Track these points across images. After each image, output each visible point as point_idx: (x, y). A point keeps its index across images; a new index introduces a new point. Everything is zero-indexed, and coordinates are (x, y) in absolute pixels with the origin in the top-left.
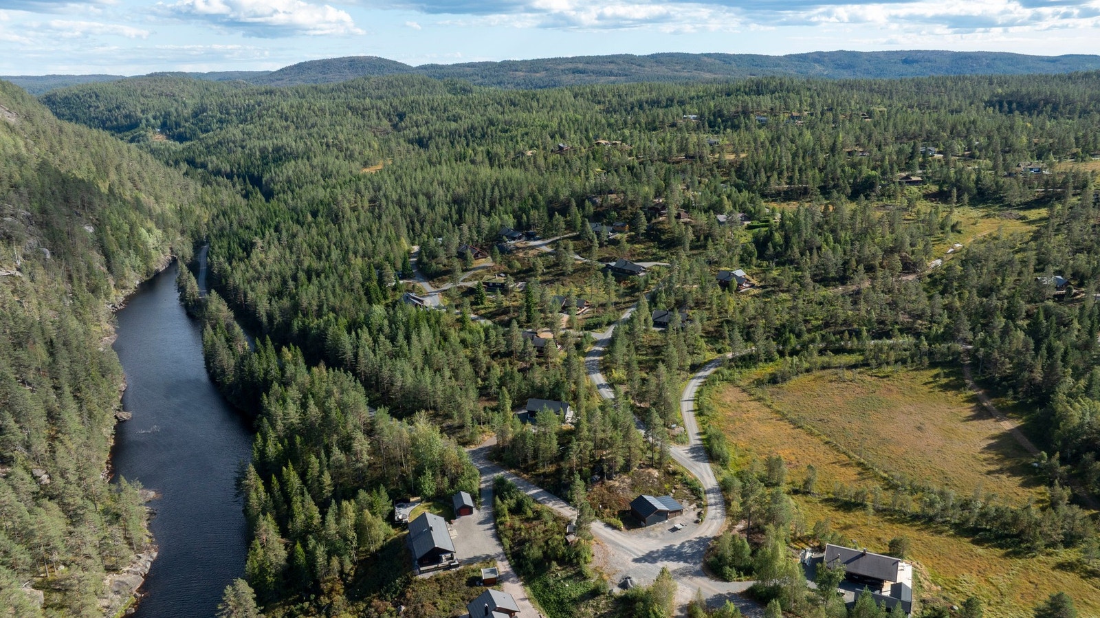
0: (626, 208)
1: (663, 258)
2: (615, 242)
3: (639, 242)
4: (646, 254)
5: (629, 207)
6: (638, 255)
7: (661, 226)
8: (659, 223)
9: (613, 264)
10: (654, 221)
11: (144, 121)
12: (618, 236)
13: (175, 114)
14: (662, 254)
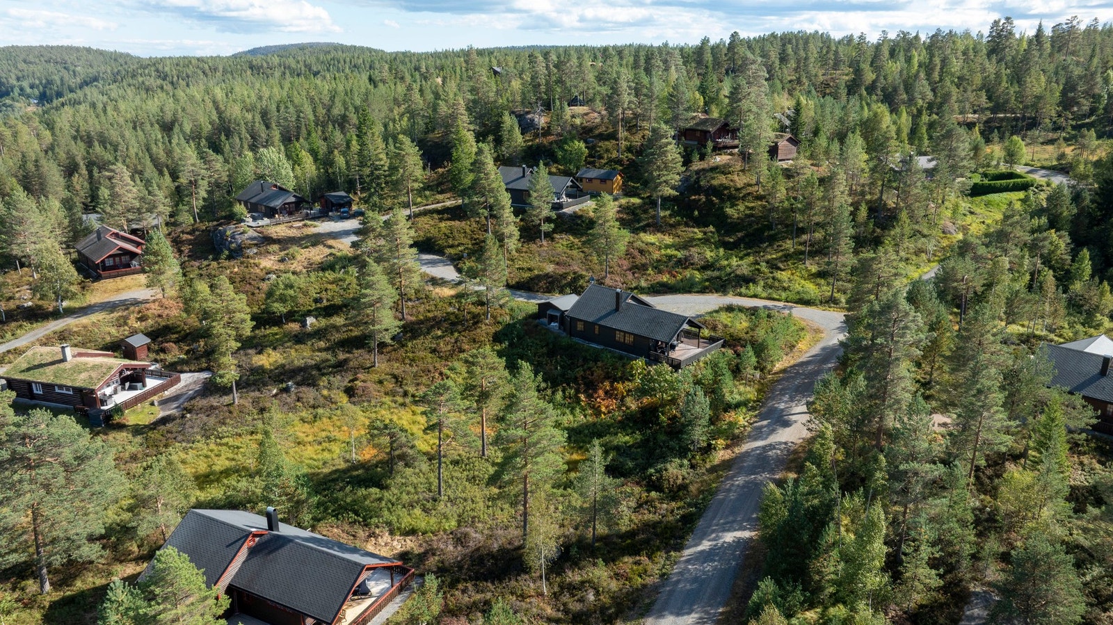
0: (613, 136)
1: (747, 280)
2: (578, 226)
3: (656, 226)
4: (684, 263)
5: (622, 133)
6: (658, 266)
7: (720, 180)
8: (714, 169)
9: (565, 302)
10: (697, 165)
11: (17, 91)
12: (587, 206)
13: (59, 82)
14: (739, 264)
